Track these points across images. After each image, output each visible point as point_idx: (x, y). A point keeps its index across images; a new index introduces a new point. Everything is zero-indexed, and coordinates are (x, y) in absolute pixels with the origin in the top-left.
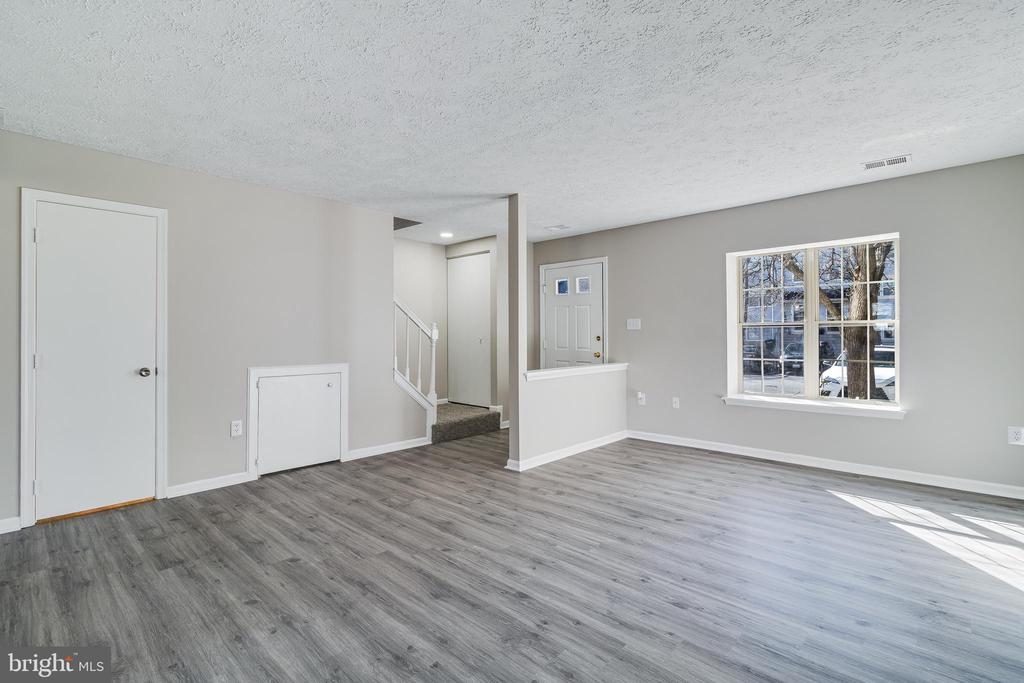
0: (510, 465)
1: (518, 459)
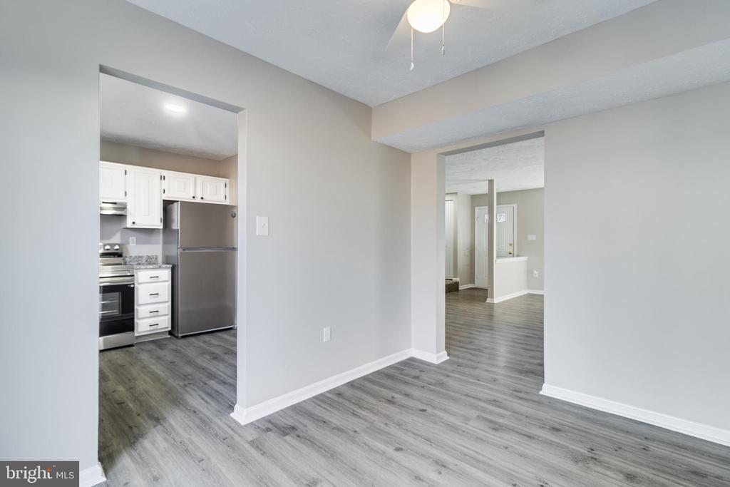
0: (489, 300)
1: (493, 297)
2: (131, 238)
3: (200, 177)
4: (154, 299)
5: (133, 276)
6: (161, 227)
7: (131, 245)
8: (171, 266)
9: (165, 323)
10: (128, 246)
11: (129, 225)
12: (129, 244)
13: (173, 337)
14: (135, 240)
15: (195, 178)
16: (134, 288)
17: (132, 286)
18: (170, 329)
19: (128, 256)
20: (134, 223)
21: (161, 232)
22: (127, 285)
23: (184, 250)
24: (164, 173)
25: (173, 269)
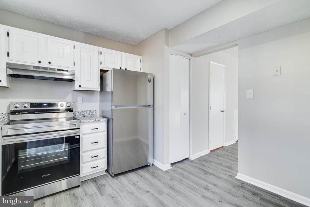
2: (79, 98)
3: (124, 54)
4: (95, 146)
5: (79, 129)
6: (99, 90)
7: (79, 103)
8: (107, 119)
9: (102, 164)
10: (77, 103)
11: (77, 88)
12: (77, 102)
13: (108, 175)
14: (81, 99)
15: (121, 54)
16: (79, 138)
17: (78, 137)
18: (106, 169)
19: (77, 111)
20: (80, 86)
21: (99, 93)
22: (74, 136)
23: (116, 107)
24: (101, 49)
25: (108, 122)
